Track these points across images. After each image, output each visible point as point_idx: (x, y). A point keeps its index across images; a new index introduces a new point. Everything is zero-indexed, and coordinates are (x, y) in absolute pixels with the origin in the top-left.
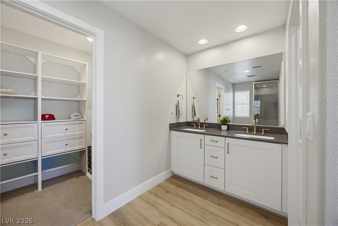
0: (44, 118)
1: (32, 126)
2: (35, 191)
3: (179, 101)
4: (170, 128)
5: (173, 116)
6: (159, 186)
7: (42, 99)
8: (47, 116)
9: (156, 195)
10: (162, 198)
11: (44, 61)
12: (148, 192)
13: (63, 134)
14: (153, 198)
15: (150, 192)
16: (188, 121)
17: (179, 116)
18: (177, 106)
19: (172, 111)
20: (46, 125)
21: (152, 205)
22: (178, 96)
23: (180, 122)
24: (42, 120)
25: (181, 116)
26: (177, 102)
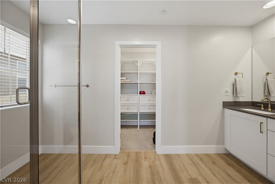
0: (140, 93)
1: (136, 97)
2: (137, 129)
3: (236, 79)
4: (223, 106)
5: (229, 94)
6: (208, 155)
7: (140, 83)
8: (142, 92)
9: (202, 160)
10: (206, 165)
11: (141, 64)
12: (195, 155)
13: (148, 102)
14: (197, 160)
15: (197, 155)
16: (254, 100)
17: (236, 94)
18: (234, 85)
19: (226, 89)
20: (141, 97)
21: (194, 164)
22: (236, 74)
23: (241, 101)
24: (140, 94)
25: (239, 95)
26: (234, 80)
